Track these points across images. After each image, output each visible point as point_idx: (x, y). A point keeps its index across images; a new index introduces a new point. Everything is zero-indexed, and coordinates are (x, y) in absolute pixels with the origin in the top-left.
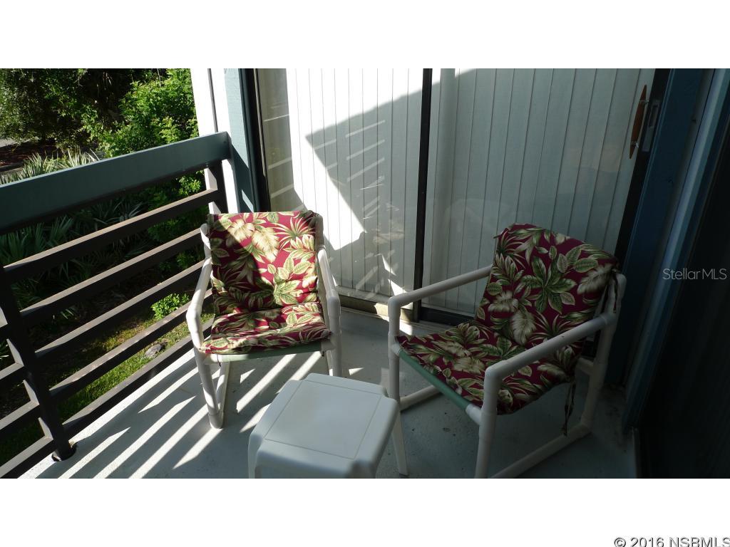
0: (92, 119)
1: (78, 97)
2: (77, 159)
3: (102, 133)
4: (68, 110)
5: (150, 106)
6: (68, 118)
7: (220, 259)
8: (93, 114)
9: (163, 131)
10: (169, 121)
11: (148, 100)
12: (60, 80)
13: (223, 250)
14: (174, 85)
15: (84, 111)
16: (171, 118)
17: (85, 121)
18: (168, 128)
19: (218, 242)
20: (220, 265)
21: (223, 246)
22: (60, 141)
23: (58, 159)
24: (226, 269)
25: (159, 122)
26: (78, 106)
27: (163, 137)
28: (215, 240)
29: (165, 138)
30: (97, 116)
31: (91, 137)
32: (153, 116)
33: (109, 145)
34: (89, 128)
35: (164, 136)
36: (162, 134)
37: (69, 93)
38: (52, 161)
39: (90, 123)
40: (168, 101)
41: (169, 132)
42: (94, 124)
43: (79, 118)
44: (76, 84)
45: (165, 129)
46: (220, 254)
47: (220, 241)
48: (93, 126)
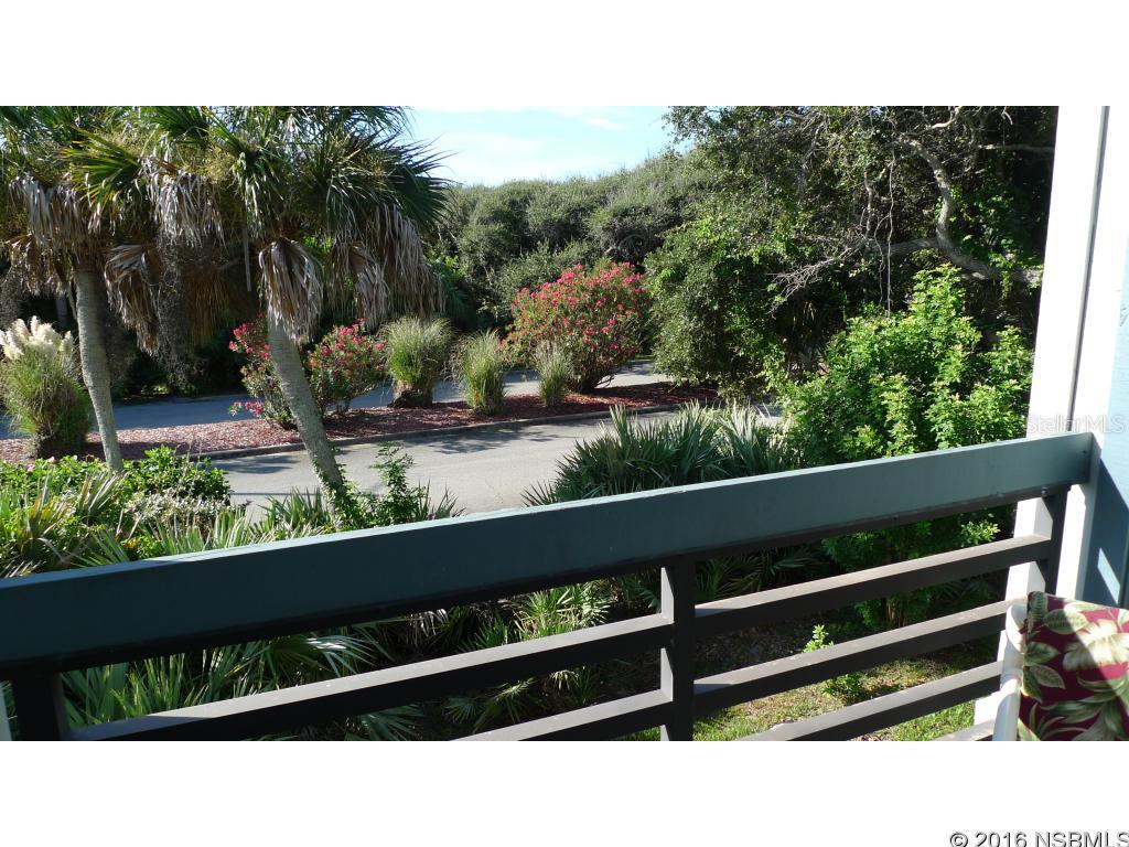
0: (777, 363)
1: (766, 334)
2: (743, 412)
3: (784, 384)
4: (748, 349)
5: (873, 354)
6: (745, 359)
7: (1043, 688)
8: (779, 357)
9: (885, 394)
10: (899, 380)
11: (872, 345)
12: (748, 309)
13: (1053, 671)
14: (917, 326)
15: (768, 352)
16: (904, 377)
17: (766, 365)
18: (896, 391)
19: (1046, 652)
20: (1041, 701)
21: (1056, 664)
22: (725, 386)
23: (719, 410)
24: (1053, 714)
25: (881, 380)
26: (763, 345)
27: (883, 403)
28: (1041, 646)
29: (887, 405)
30: (783, 360)
31: (768, 388)
32: (873, 369)
33: (789, 401)
34: (769, 374)
35: (886, 402)
36: (883, 399)
37: (756, 326)
38: (712, 411)
39: (772, 367)
40: (901, 349)
41: (895, 396)
42: (777, 371)
43: (759, 359)
44: (767, 316)
45: (889, 390)
46: (1045, 678)
47: (1052, 652)
48: (775, 372)
